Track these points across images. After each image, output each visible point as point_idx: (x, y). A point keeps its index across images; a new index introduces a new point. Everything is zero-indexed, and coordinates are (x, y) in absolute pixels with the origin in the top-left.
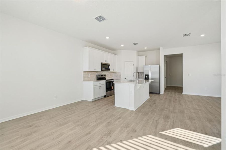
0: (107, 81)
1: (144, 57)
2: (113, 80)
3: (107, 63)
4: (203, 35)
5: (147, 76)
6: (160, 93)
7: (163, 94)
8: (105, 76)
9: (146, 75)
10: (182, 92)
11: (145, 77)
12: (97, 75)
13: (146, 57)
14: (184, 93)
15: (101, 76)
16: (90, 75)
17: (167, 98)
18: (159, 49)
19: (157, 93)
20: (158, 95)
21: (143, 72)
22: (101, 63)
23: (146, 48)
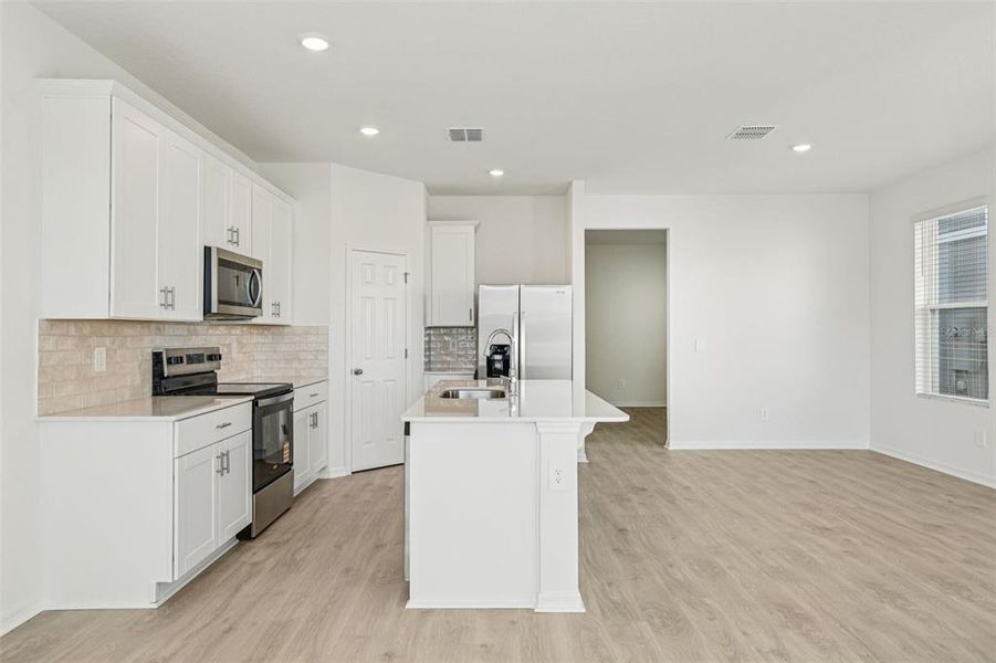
0: (262, 403)
1: (469, 229)
3: (244, 250)
4: (802, 148)
5: (497, 357)
8: (218, 359)
9: (494, 349)
10: (663, 440)
11: (488, 362)
14: (675, 442)
15: (192, 359)
16: (99, 355)
18: (564, 192)
22: (207, 250)
23: (497, 173)
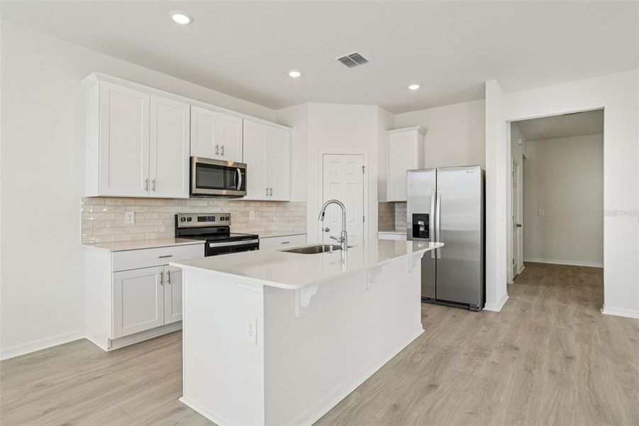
1: (414, 134)
2: (256, 237)
5: (420, 223)
6: (483, 306)
7: (498, 310)
8: (228, 219)
9: (416, 217)
10: (599, 303)
11: (414, 225)
12: (176, 216)
13: (423, 132)
14: (609, 309)
15: (202, 219)
16: (130, 216)
17: (516, 343)
19: (468, 305)
20: (472, 315)
21: (406, 202)
22: (191, 158)
23: (414, 87)
